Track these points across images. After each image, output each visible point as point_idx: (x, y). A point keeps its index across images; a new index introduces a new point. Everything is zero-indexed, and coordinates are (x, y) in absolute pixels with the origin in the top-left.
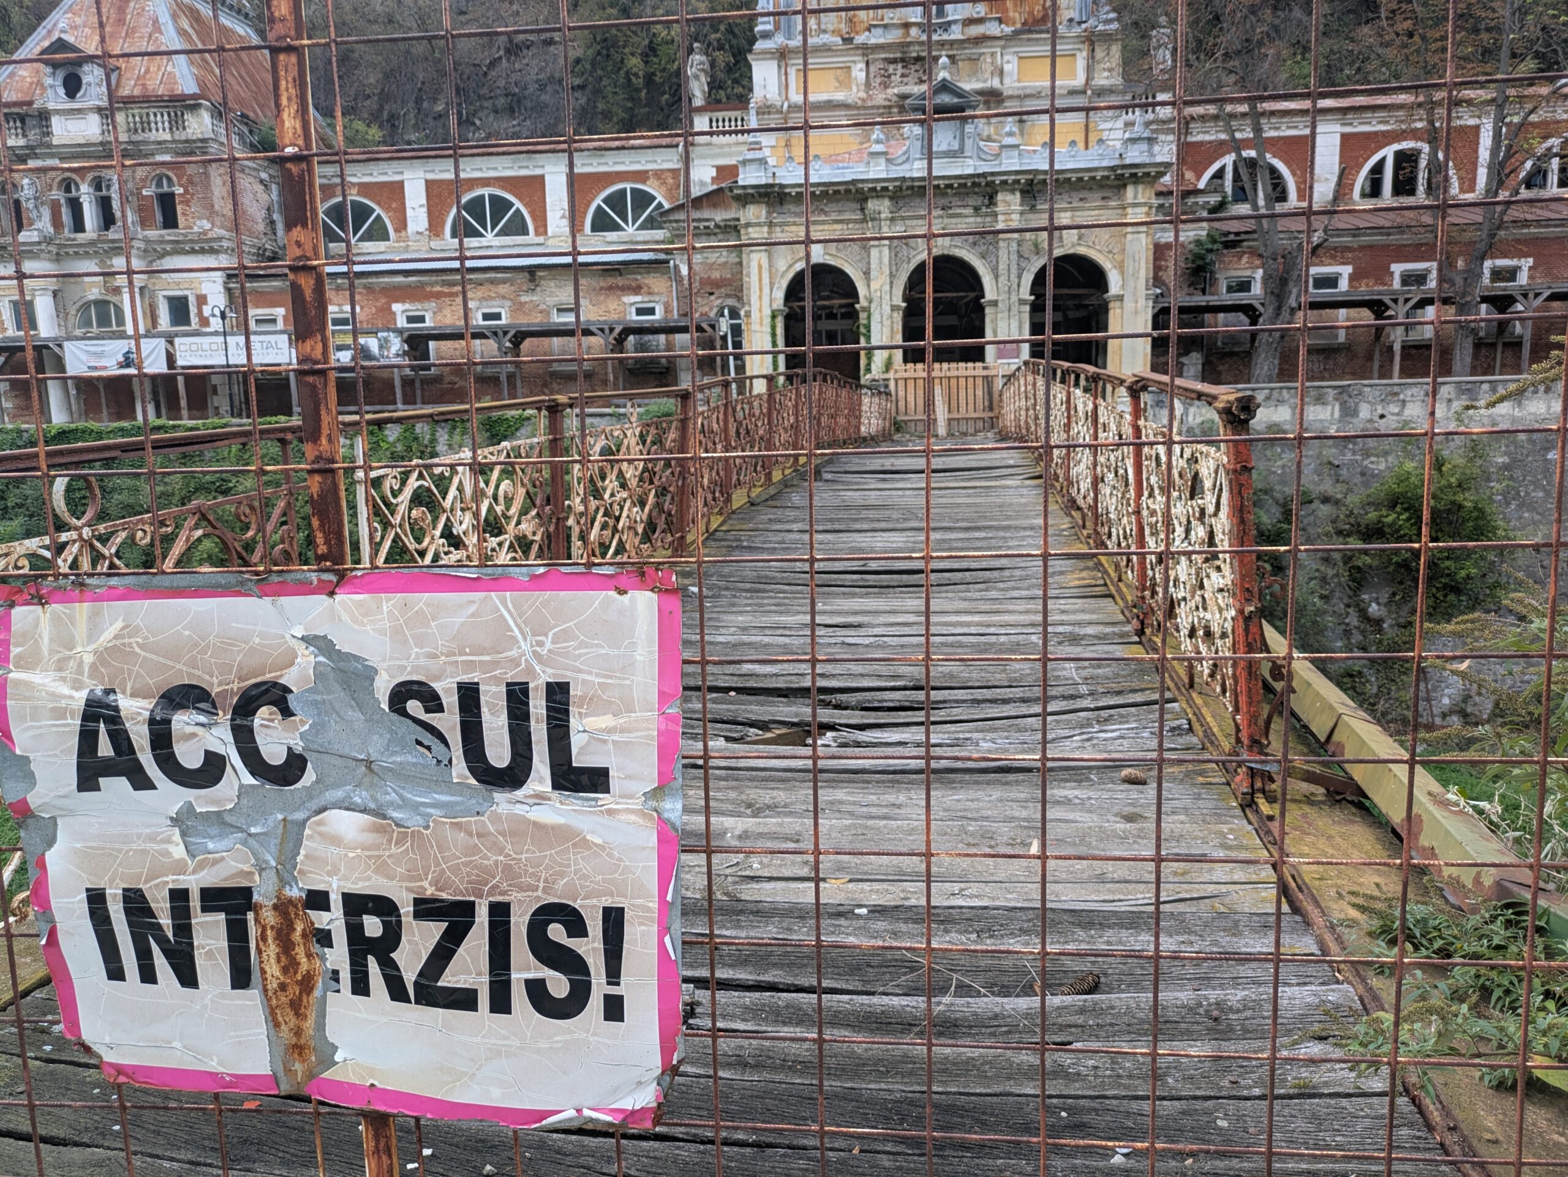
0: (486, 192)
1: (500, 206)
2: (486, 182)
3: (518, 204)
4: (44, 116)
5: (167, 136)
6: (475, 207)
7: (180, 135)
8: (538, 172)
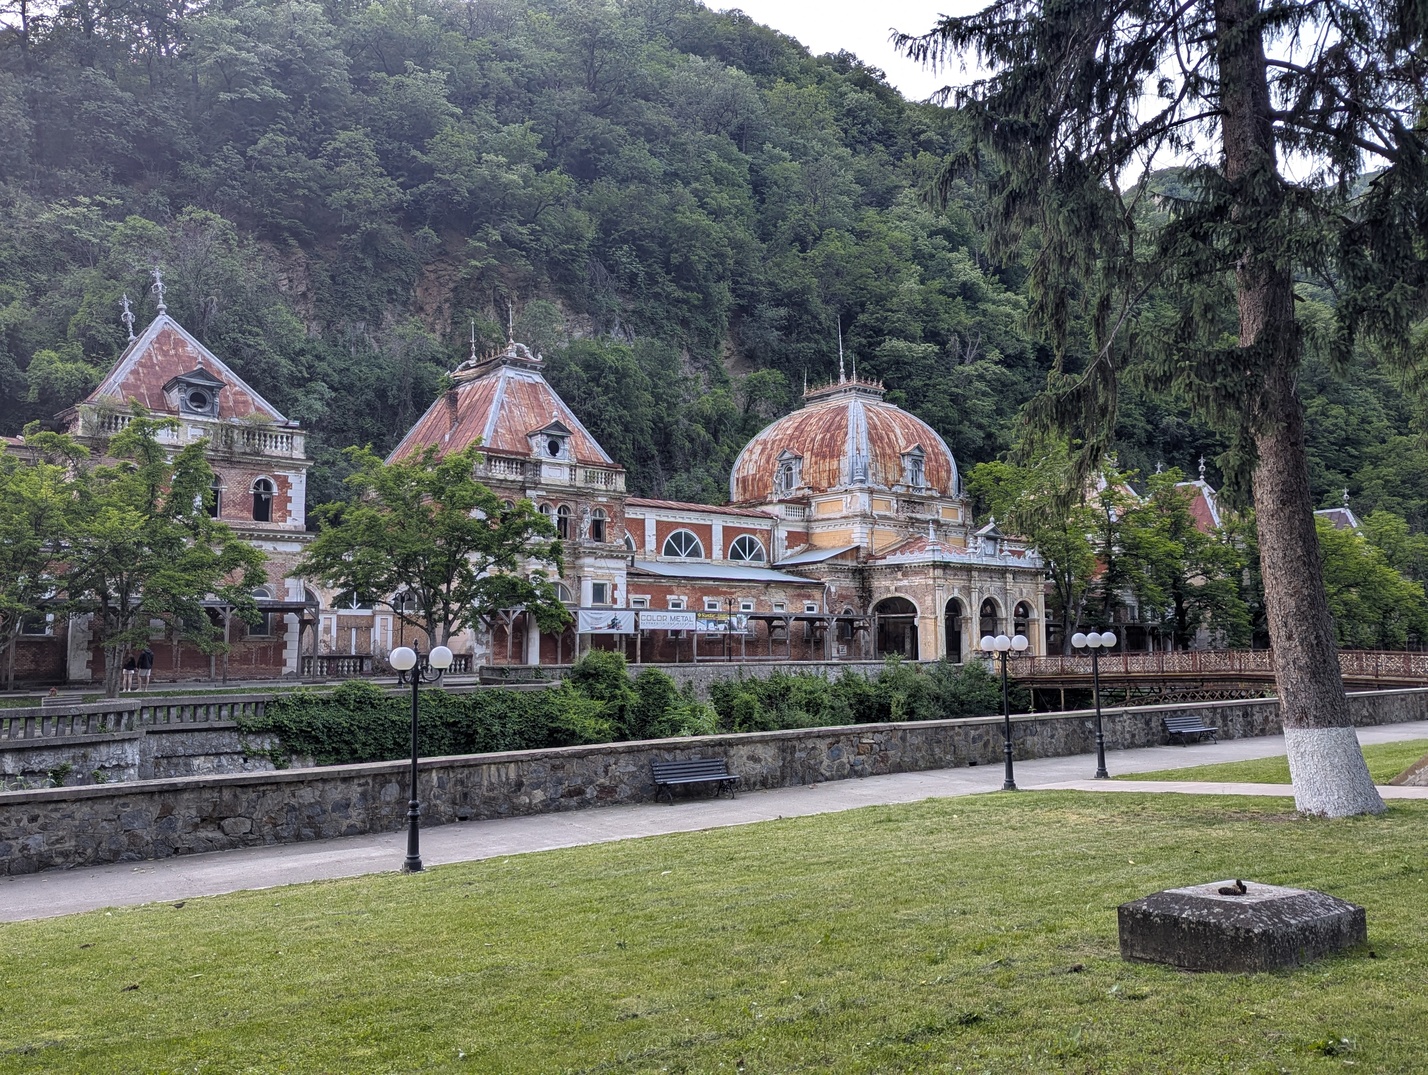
0: (683, 530)
1: (689, 540)
2: (684, 525)
3: (698, 540)
4: (538, 464)
5: (604, 488)
6: (677, 538)
7: (611, 487)
8: (709, 523)
